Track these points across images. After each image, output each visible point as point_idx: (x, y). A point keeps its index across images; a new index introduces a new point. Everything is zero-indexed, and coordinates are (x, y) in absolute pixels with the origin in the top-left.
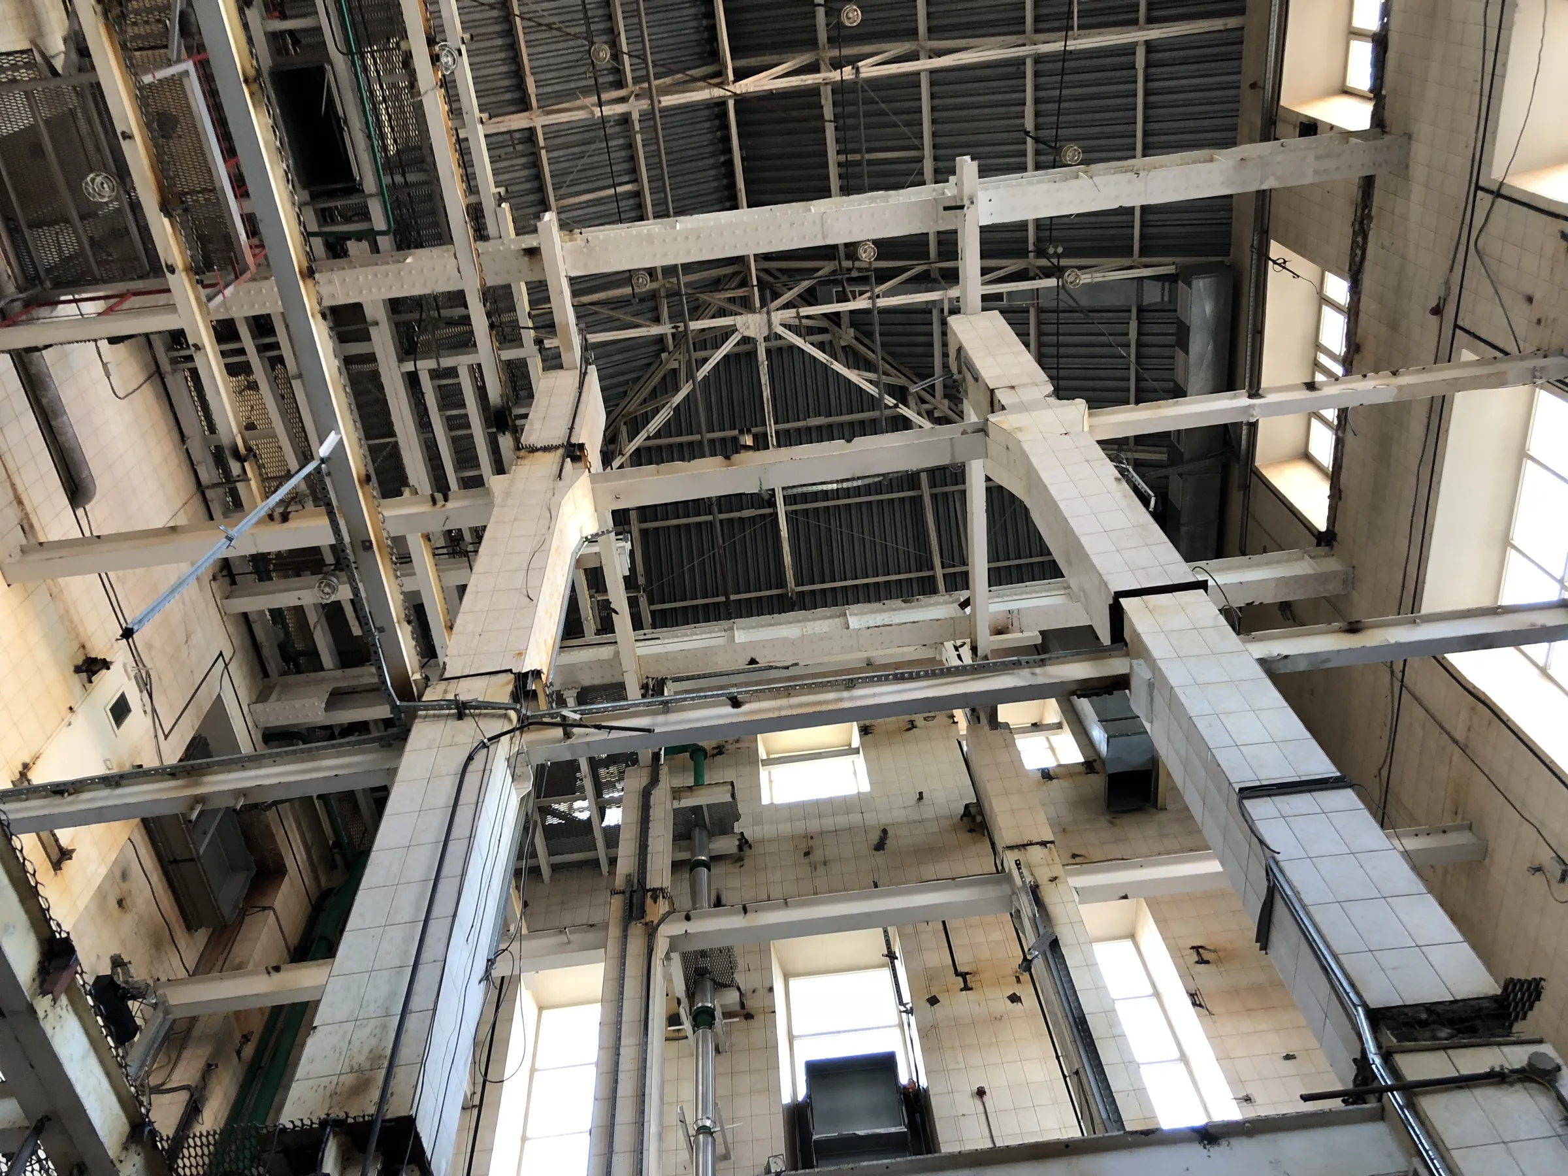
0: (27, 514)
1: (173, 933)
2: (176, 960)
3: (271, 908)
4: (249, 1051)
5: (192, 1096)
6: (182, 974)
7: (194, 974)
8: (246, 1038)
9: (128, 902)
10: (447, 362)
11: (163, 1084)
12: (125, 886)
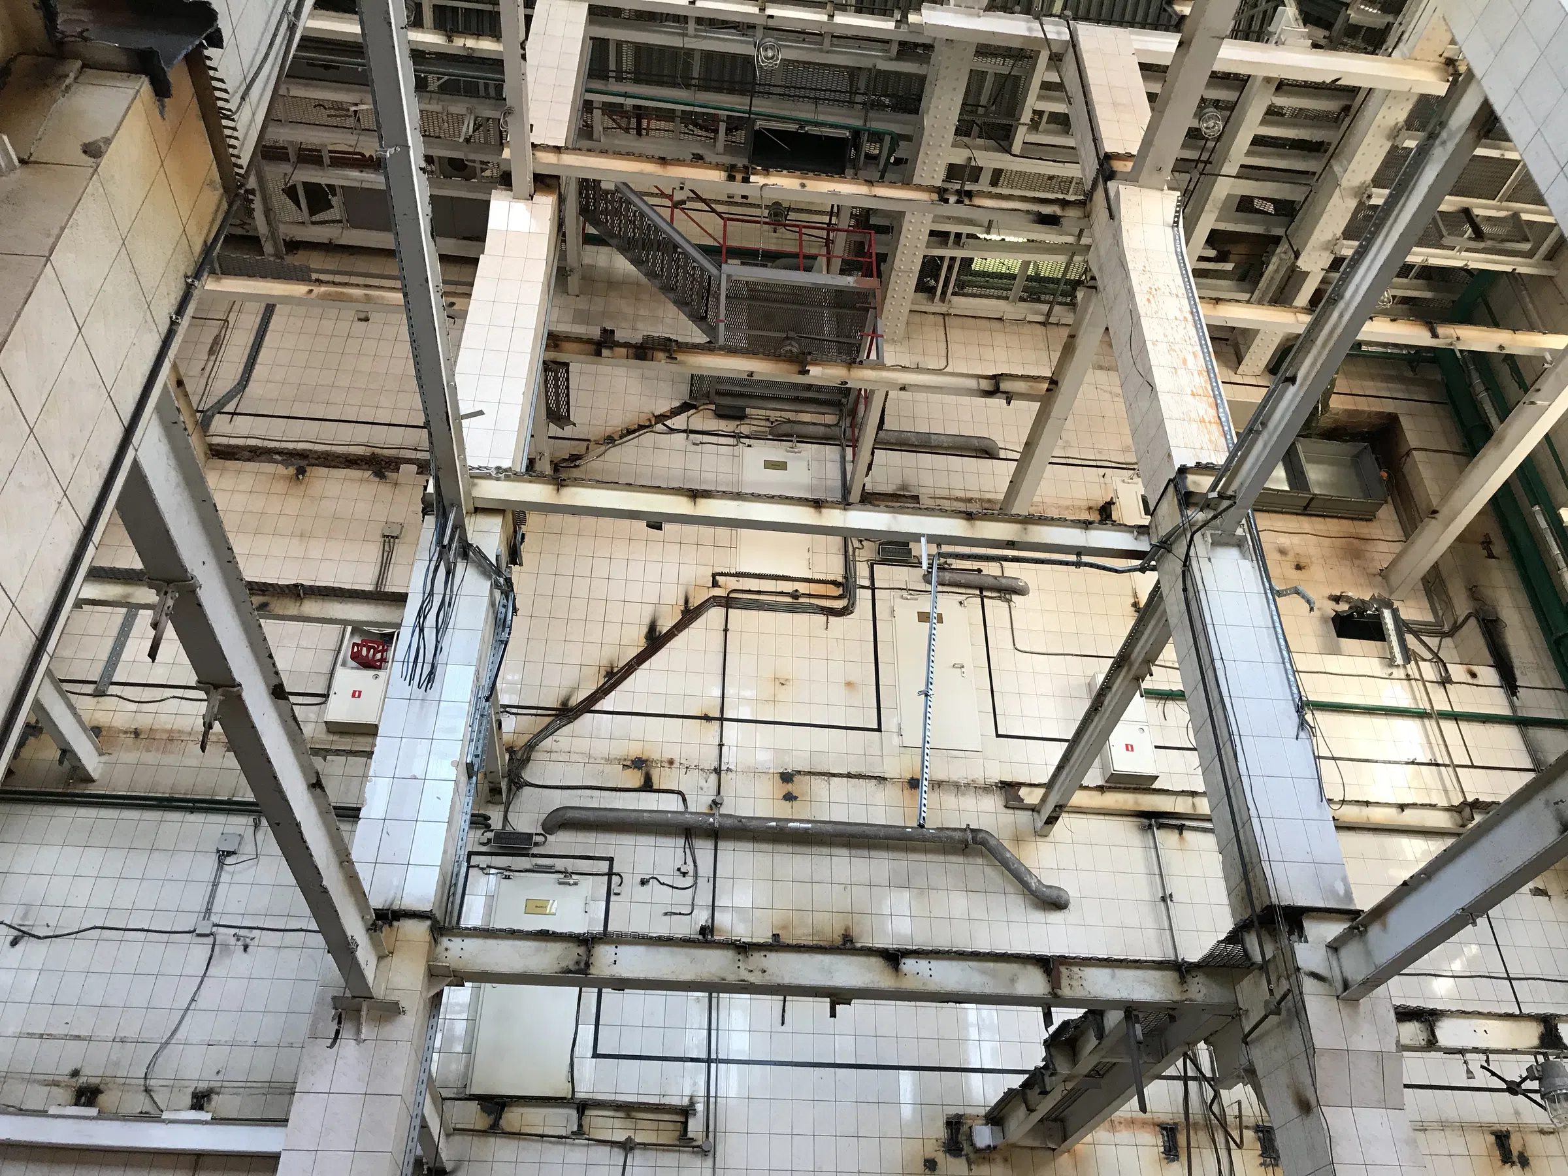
0: (980, 499)
1: (1362, 536)
2: (1383, 547)
3: (1410, 450)
4: (1499, 547)
5: (1477, 618)
6: (1397, 548)
7: (1407, 535)
8: (1487, 543)
9: (1303, 561)
10: (1026, 117)
11: (1456, 622)
12: (1290, 557)
